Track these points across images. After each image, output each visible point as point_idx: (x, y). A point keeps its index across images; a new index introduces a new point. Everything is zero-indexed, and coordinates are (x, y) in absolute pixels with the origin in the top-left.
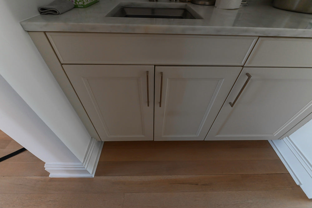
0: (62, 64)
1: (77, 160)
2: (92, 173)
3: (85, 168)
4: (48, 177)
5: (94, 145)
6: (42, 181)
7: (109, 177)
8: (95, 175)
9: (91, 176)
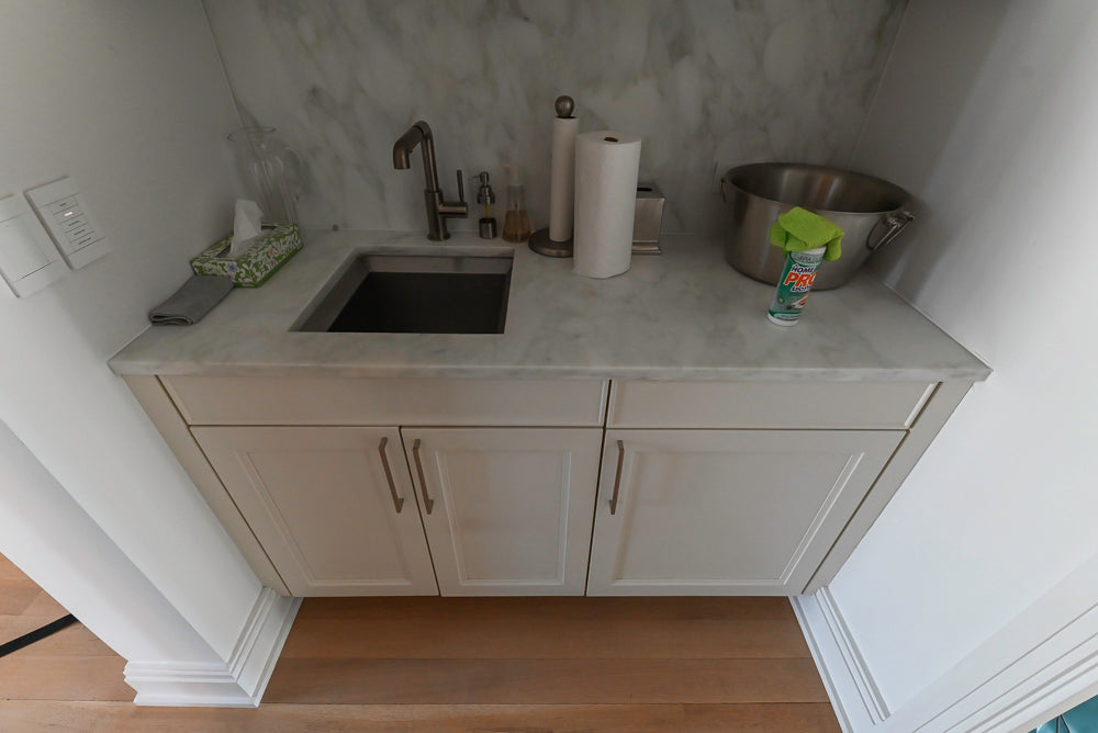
0: (189, 426)
1: (210, 654)
2: (255, 695)
3: (231, 677)
4: (130, 703)
5: (268, 610)
6: (111, 715)
7: (302, 706)
8: (263, 701)
9: (248, 703)
